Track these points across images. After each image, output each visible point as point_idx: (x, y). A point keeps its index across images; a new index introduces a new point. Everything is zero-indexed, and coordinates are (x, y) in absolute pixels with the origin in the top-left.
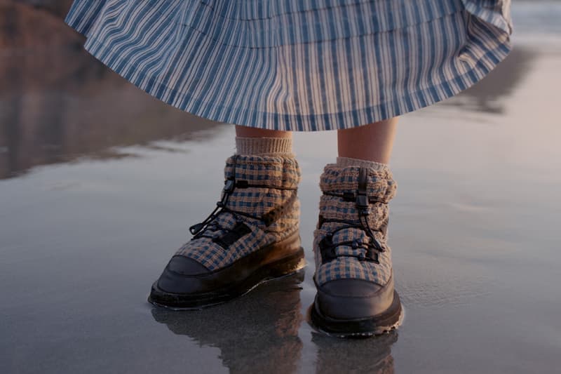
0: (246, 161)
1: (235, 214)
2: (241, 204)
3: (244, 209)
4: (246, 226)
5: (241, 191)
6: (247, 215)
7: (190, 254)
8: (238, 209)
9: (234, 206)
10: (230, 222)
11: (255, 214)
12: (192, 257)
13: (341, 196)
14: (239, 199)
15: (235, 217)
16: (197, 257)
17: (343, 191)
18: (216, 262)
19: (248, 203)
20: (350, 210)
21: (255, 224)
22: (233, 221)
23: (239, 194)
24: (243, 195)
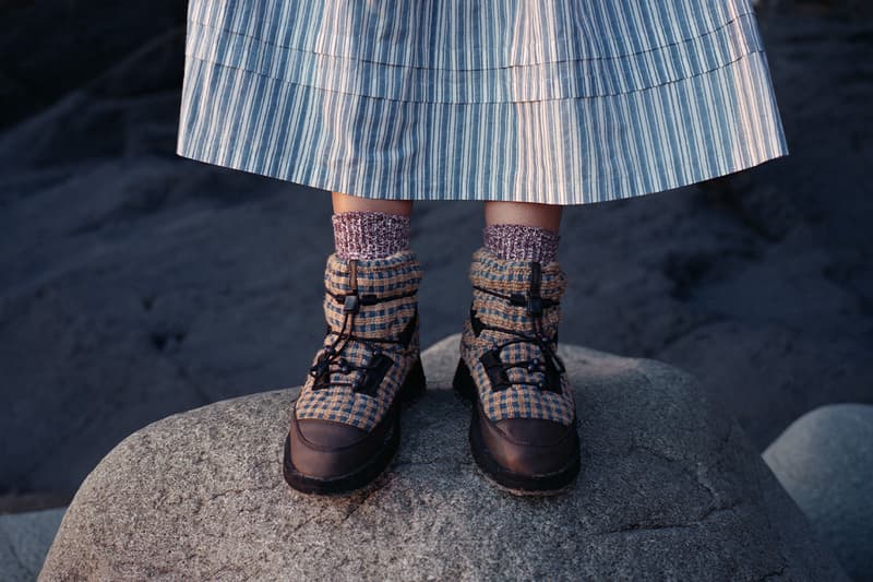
0: (371, 267)
1: (368, 343)
2: (373, 327)
3: (377, 334)
4: (385, 356)
5: (367, 309)
6: (382, 341)
7: (333, 416)
8: (369, 335)
9: (363, 331)
10: (364, 357)
11: (391, 337)
12: (337, 420)
13: (507, 298)
14: (369, 321)
15: (368, 348)
16: (345, 419)
17: (510, 292)
18: (371, 418)
19: (381, 325)
20: (520, 318)
21: (393, 350)
22: (368, 354)
23: (367, 315)
24: (372, 314)
